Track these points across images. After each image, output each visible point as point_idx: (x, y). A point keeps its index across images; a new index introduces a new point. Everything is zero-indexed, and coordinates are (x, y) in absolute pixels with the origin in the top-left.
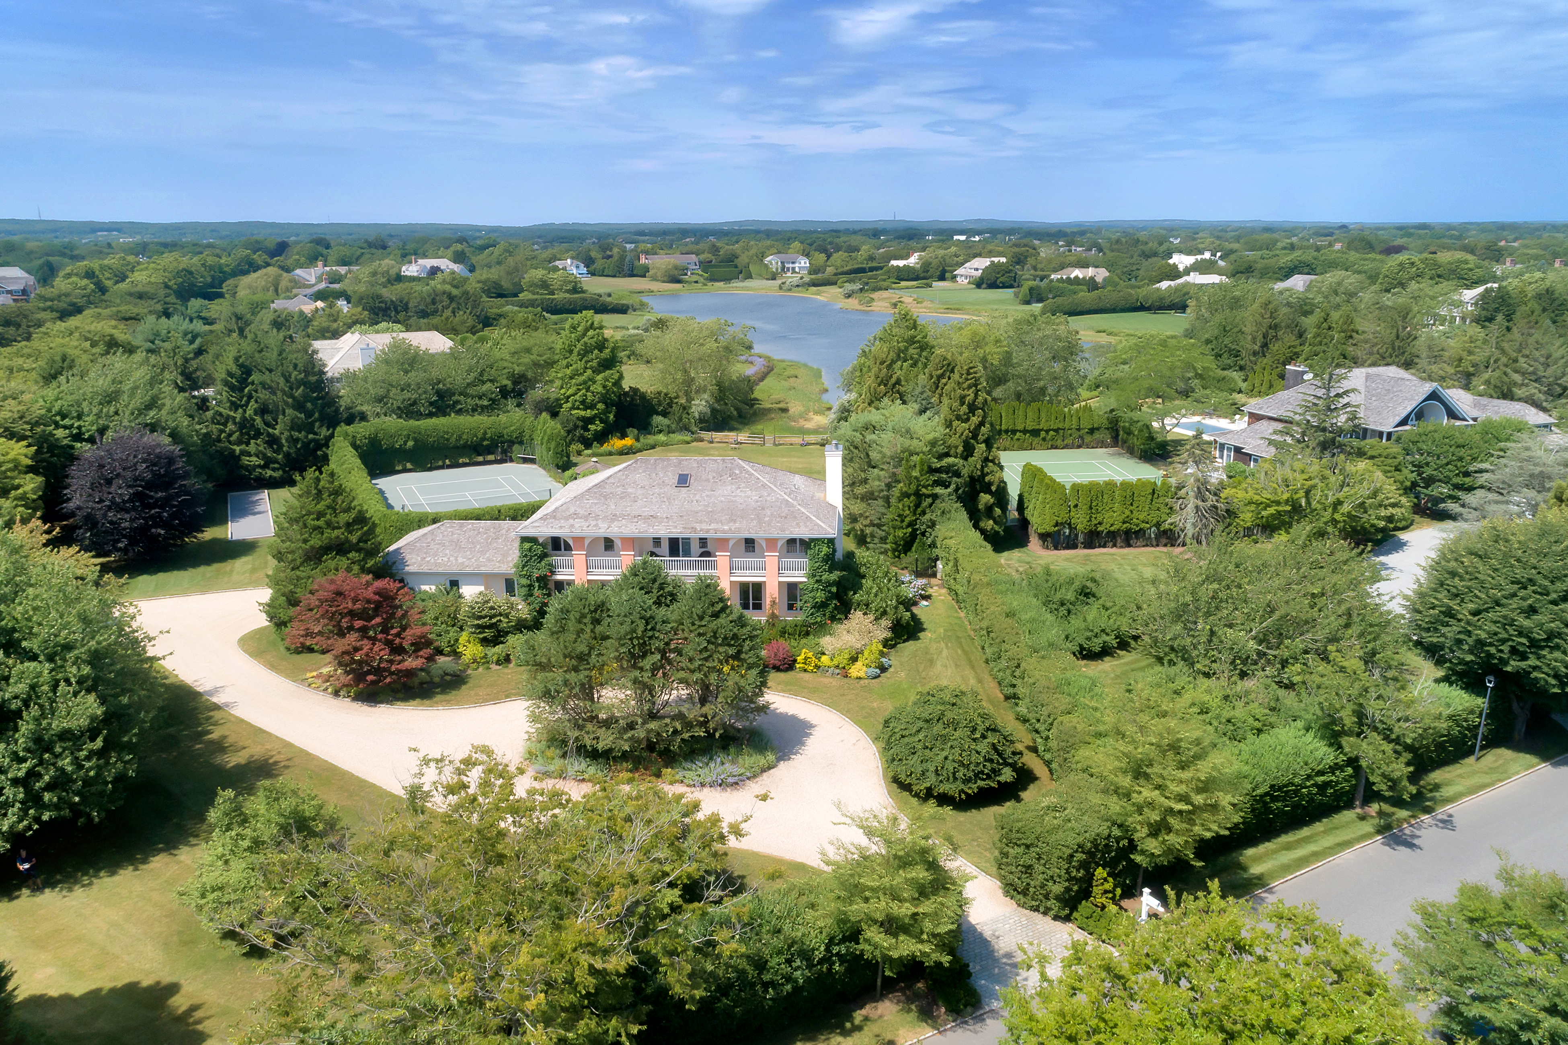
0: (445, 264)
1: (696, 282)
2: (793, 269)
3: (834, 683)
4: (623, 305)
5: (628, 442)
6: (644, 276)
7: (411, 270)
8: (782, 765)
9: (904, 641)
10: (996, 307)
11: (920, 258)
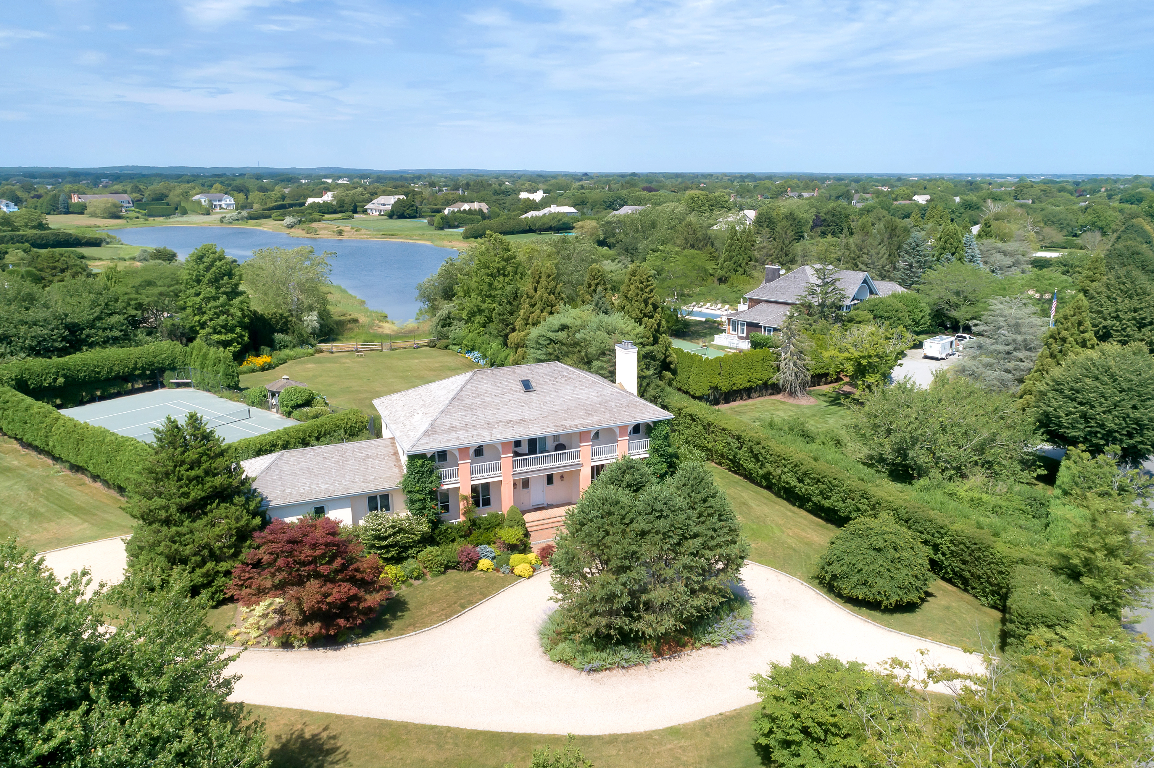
1: (136, 218)
2: (220, 206)
5: (265, 358)
11: (334, 196)
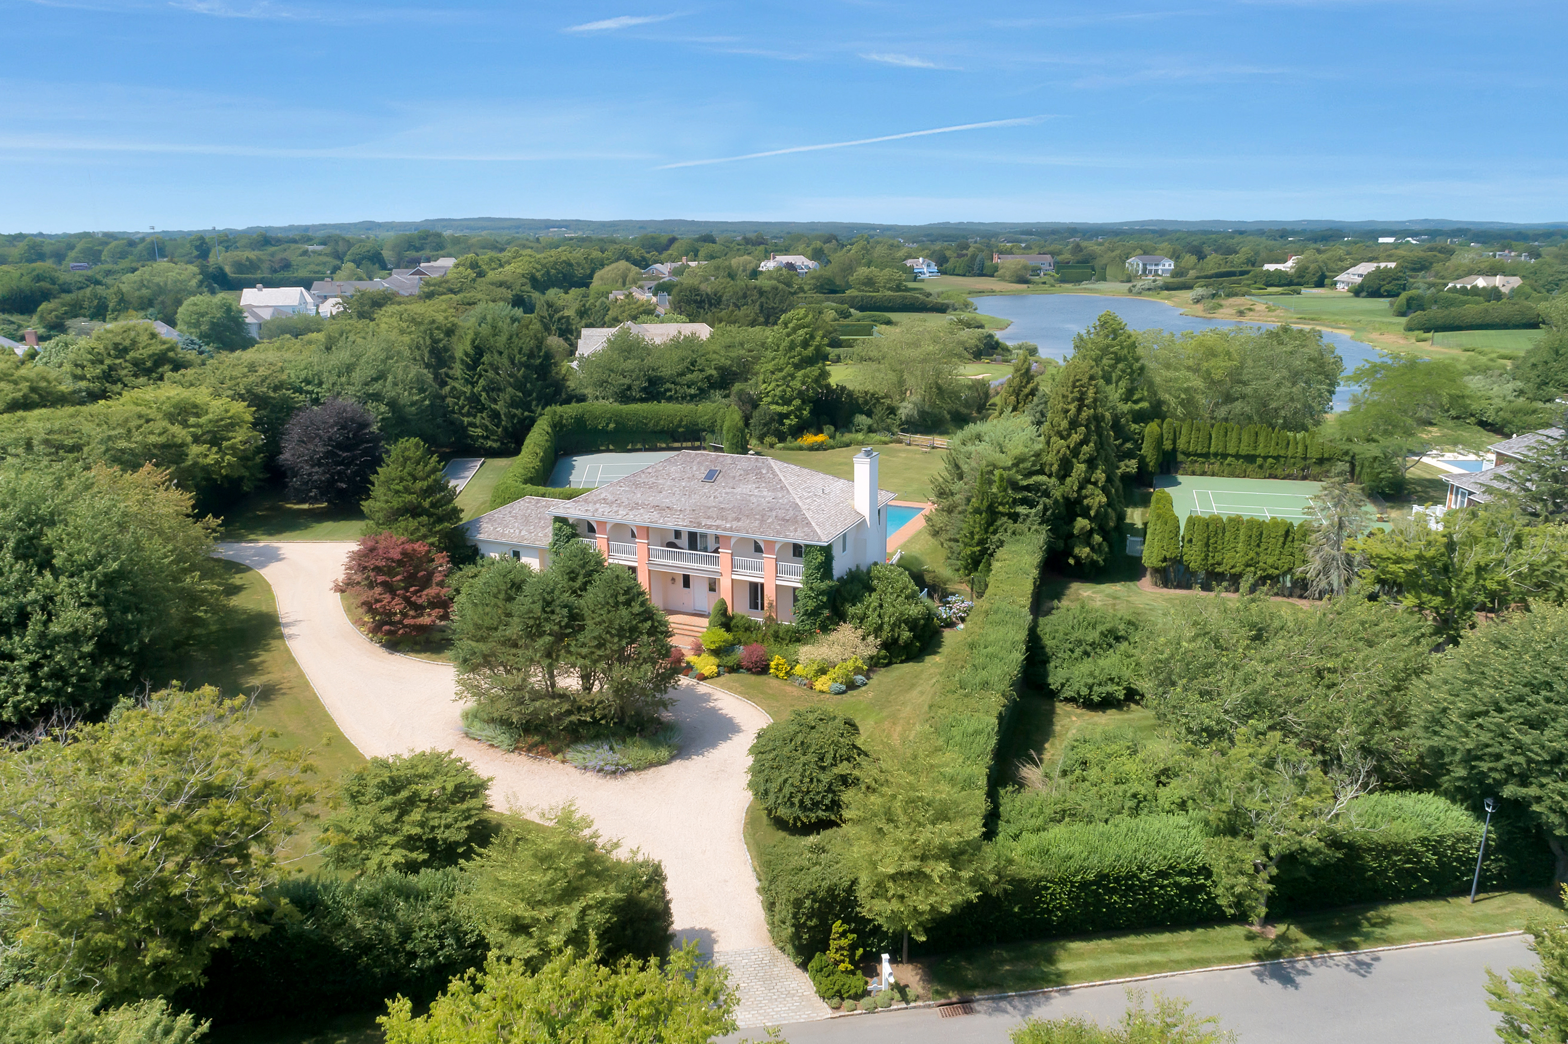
0: (800, 260)
1: (1044, 283)
2: (1156, 271)
3: (795, 693)
4: (943, 304)
5: (820, 438)
6: (992, 276)
7: (768, 265)
8: (677, 764)
9: (902, 662)
10: (1360, 318)
11: (1297, 263)
